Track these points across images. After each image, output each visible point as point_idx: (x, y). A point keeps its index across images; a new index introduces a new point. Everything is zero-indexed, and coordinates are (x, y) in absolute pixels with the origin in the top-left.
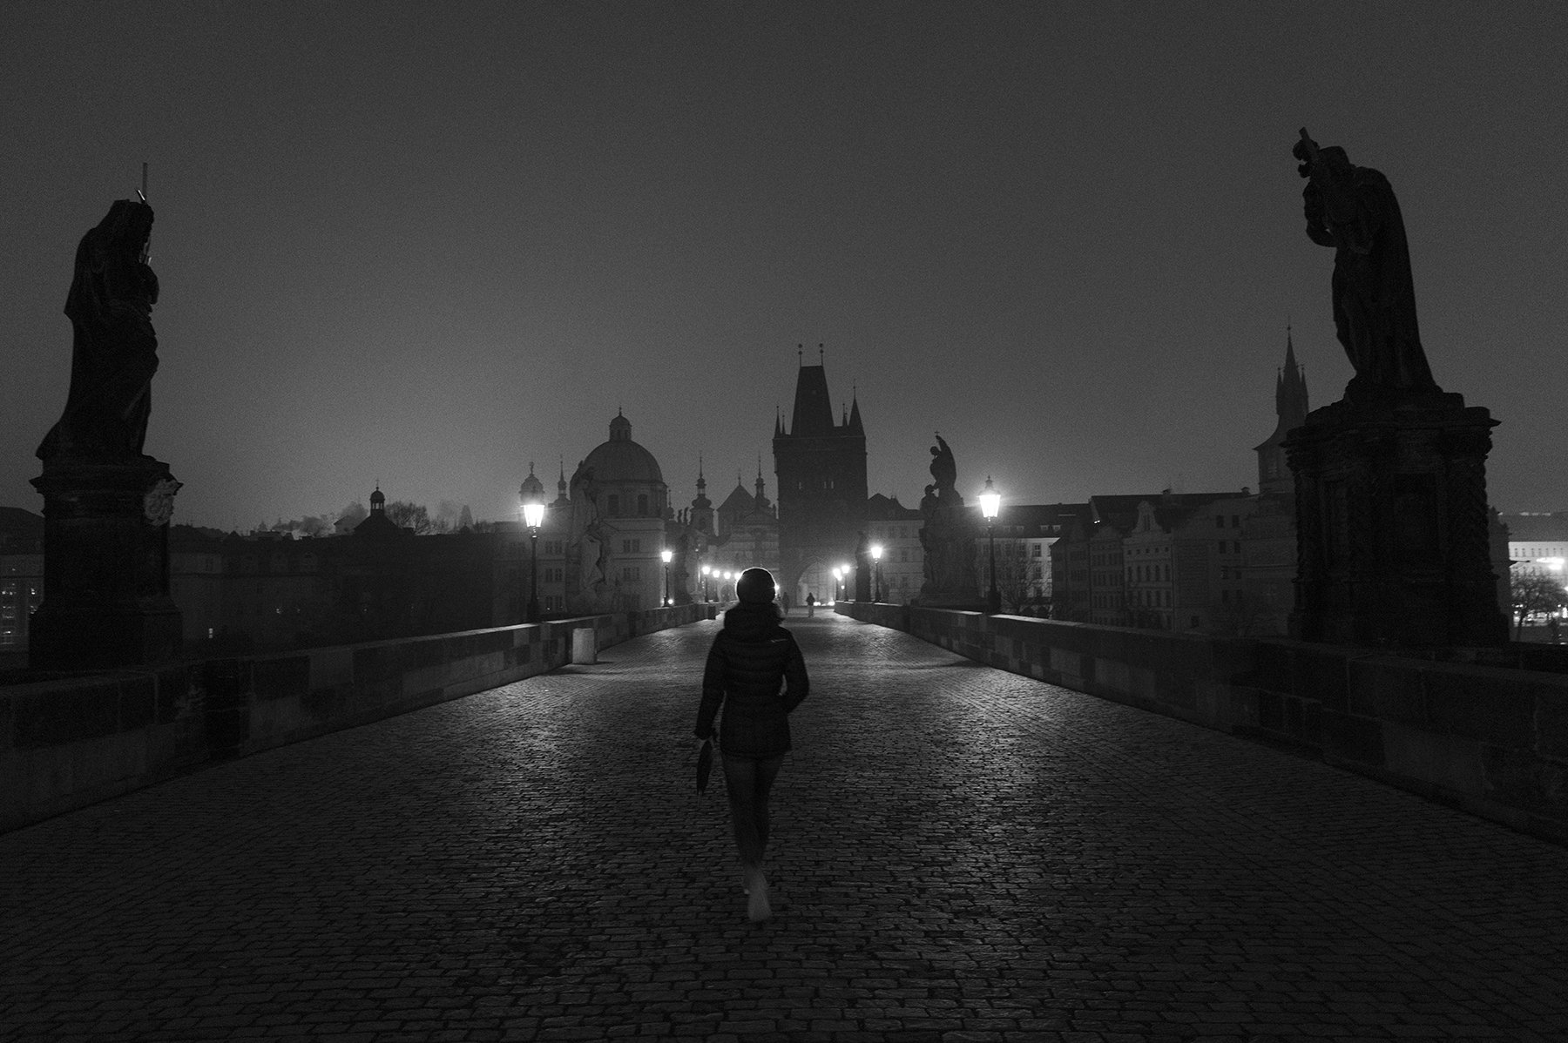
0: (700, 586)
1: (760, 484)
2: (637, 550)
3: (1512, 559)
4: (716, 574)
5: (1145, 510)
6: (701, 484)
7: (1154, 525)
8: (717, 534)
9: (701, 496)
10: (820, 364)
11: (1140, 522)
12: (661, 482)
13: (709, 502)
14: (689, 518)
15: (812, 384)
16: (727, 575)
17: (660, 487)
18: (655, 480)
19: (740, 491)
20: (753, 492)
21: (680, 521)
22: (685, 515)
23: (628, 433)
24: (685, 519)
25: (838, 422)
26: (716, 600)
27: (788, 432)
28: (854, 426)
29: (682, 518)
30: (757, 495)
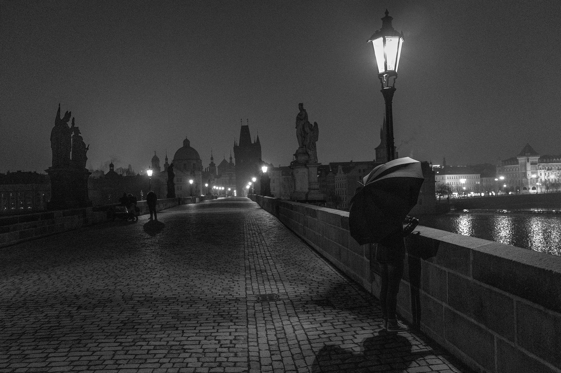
0: (213, 192)
1: (231, 158)
2: (181, 181)
3: (436, 180)
4: (217, 188)
5: (340, 167)
6: (212, 159)
7: (342, 172)
8: (217, 175)
9: (212, 163)
10: (247, 125)
11: (339, 172)
12: (199, 159)
13: (215, 164)
14: (208, 170)
15: (245, 130)
16: (220, 188)
17: (199, 161)
18: (198, 159)
19: (224, 161)
20: (228, 161)
21: (206, 171)
22: (207, 169)
23: (189, 144)
24: (207, 171)
25: (253, 142)
26: (217, 194)
27: (238, 145)
28: (258, 143)
29: (206, 170)
30: (230, 162)
